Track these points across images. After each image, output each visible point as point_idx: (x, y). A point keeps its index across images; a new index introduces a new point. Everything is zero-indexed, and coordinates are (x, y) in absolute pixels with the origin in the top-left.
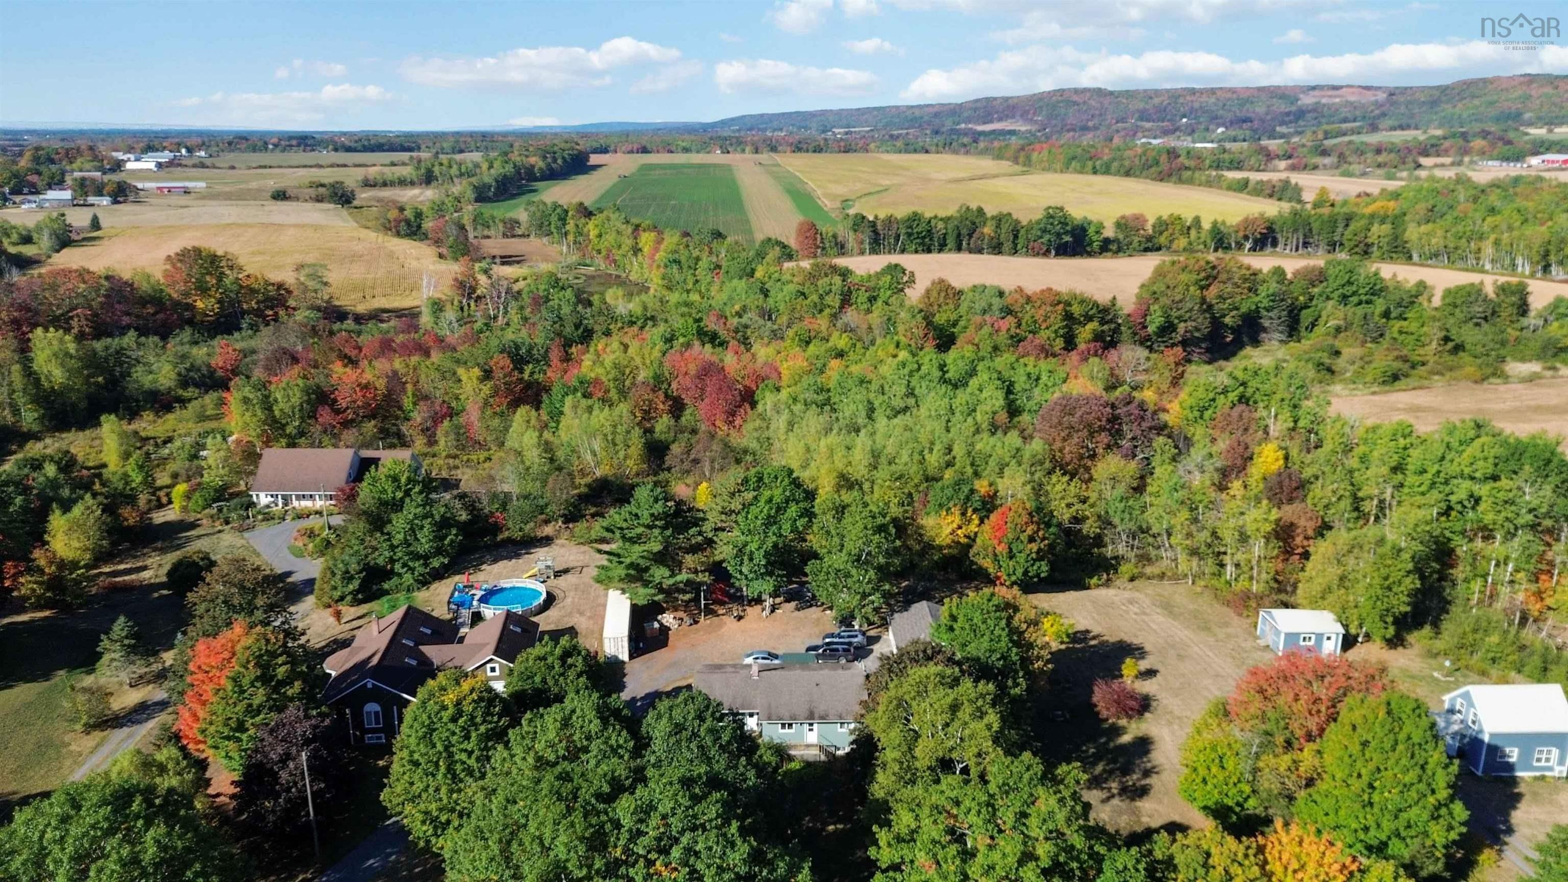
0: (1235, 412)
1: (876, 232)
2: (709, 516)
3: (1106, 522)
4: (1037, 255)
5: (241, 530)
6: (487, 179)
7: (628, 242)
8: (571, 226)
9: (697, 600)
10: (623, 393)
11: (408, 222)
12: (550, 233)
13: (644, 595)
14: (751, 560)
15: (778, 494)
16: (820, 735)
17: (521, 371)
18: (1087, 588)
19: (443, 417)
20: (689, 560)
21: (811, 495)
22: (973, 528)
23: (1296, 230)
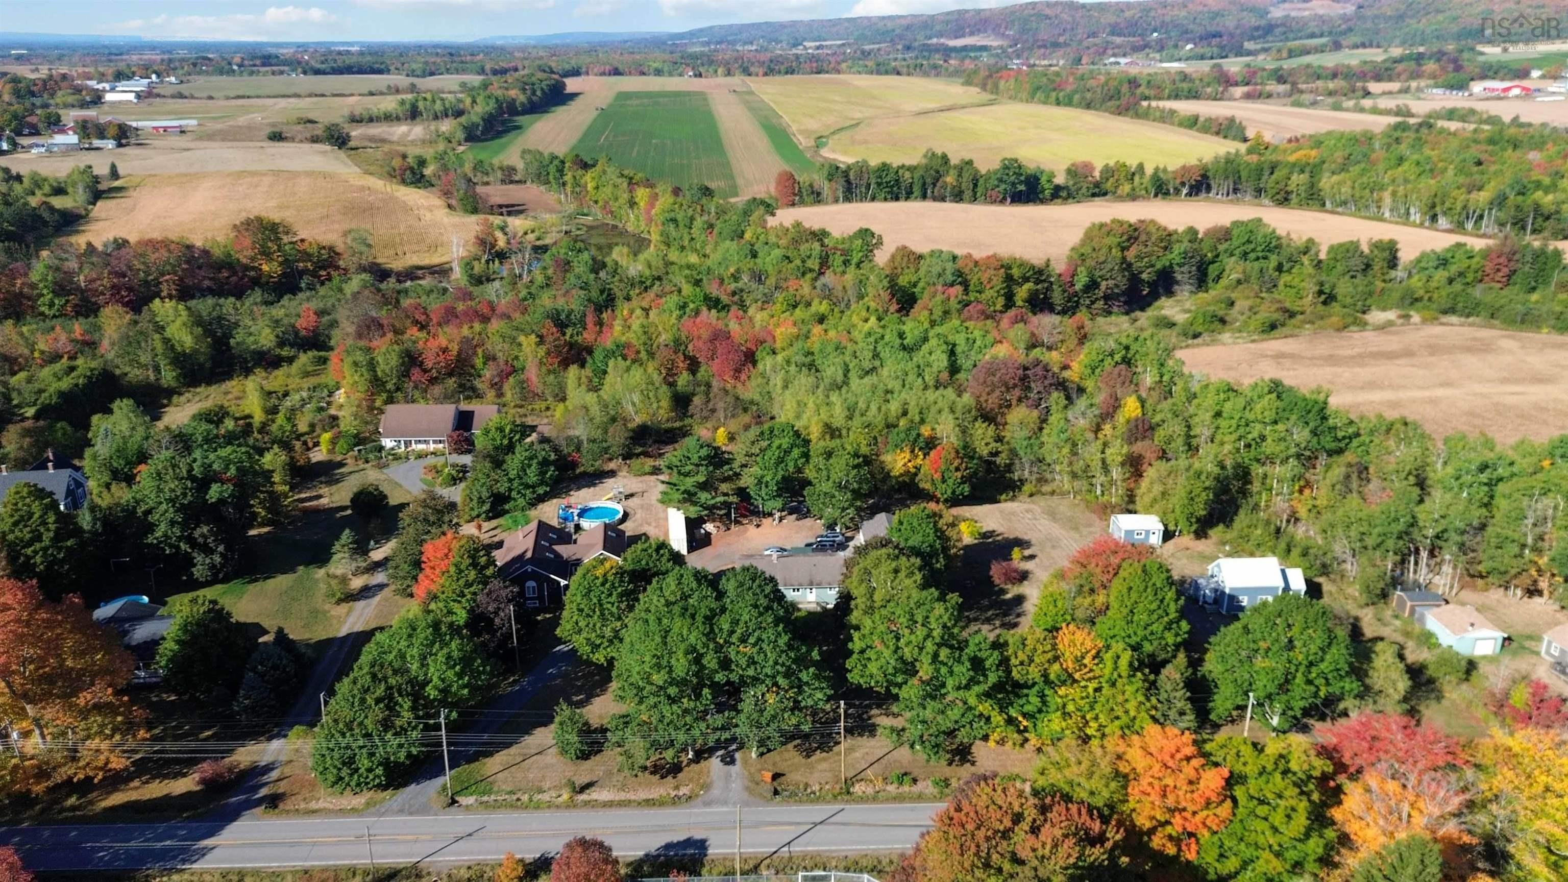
0: (1117, 370)
1: (848, 182)
3: (1014, 455)
4: (994, 202)
6: (476, 119)
8: (568, 178)
9: (728, 515)
10: (651, 355)
11: (412, 170)
12: (547, 182)
13: (694, 511)
14: (767, 487)
15: (785, 442)
16: (817, 596)
17: (564, 334)
18: (998, 502)
19: (509, 375)
20: (724, 487)
21: (807, 442)
22: (919, 461)
23: (1227, 178)
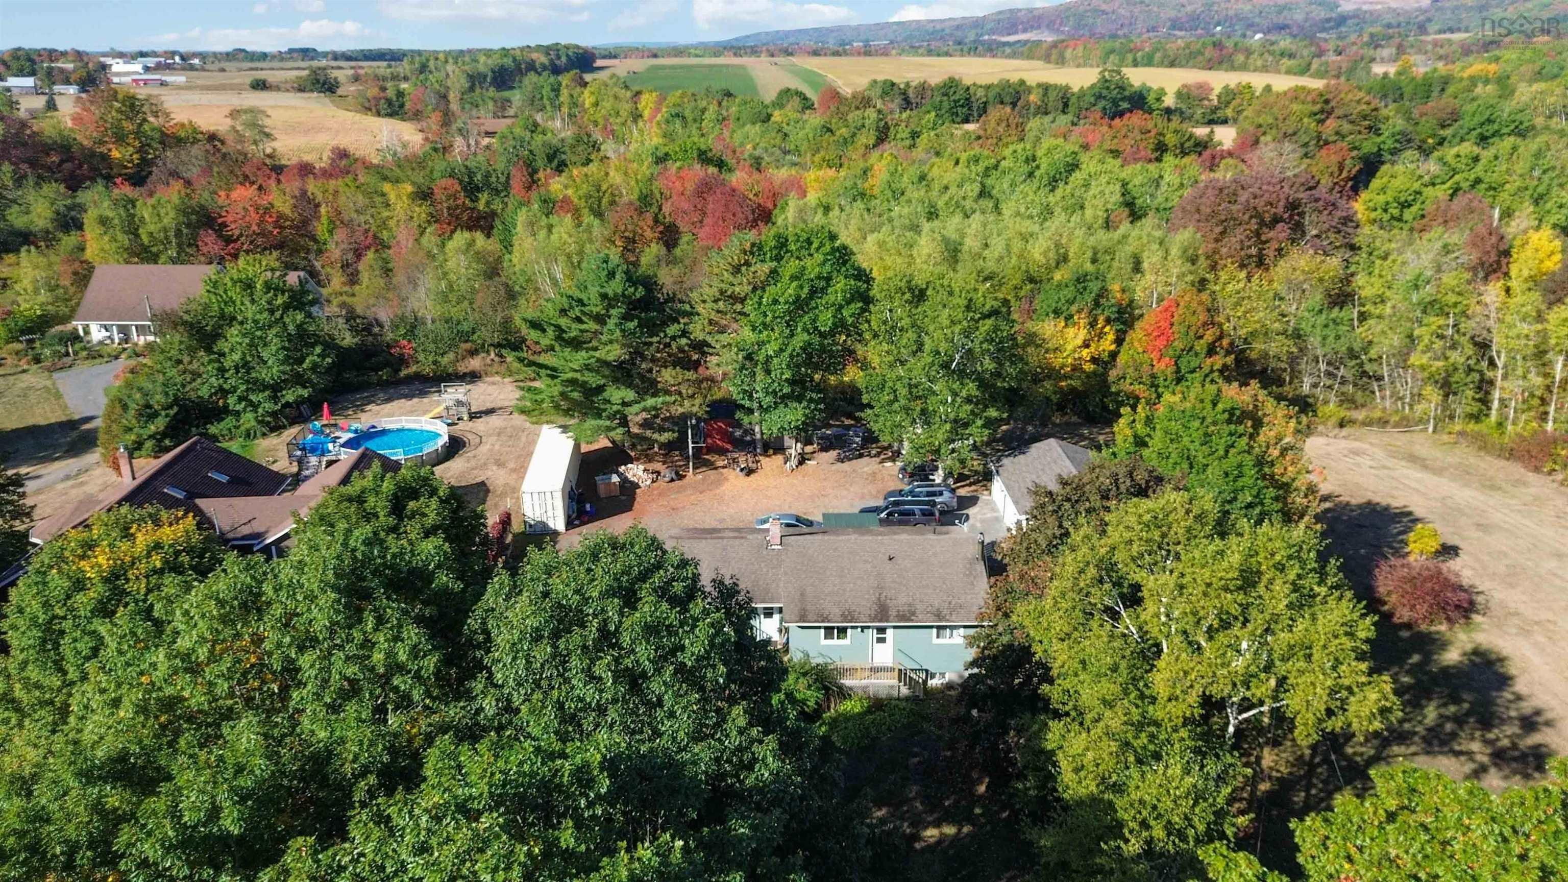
1: (907, 100)
2: (700, 308)
5: (51, 370)
7: (625, 108)
8: (564, 97)
9: (681, 443)
10: (598, 212)
11: (389, 102)
12: (542, 110)
13: (594, 428)
15: (814, 264)
17: (475, 200)
19: (368, 248)
20: (668, 378)
21: (864, 276)
22: (1107, 344)
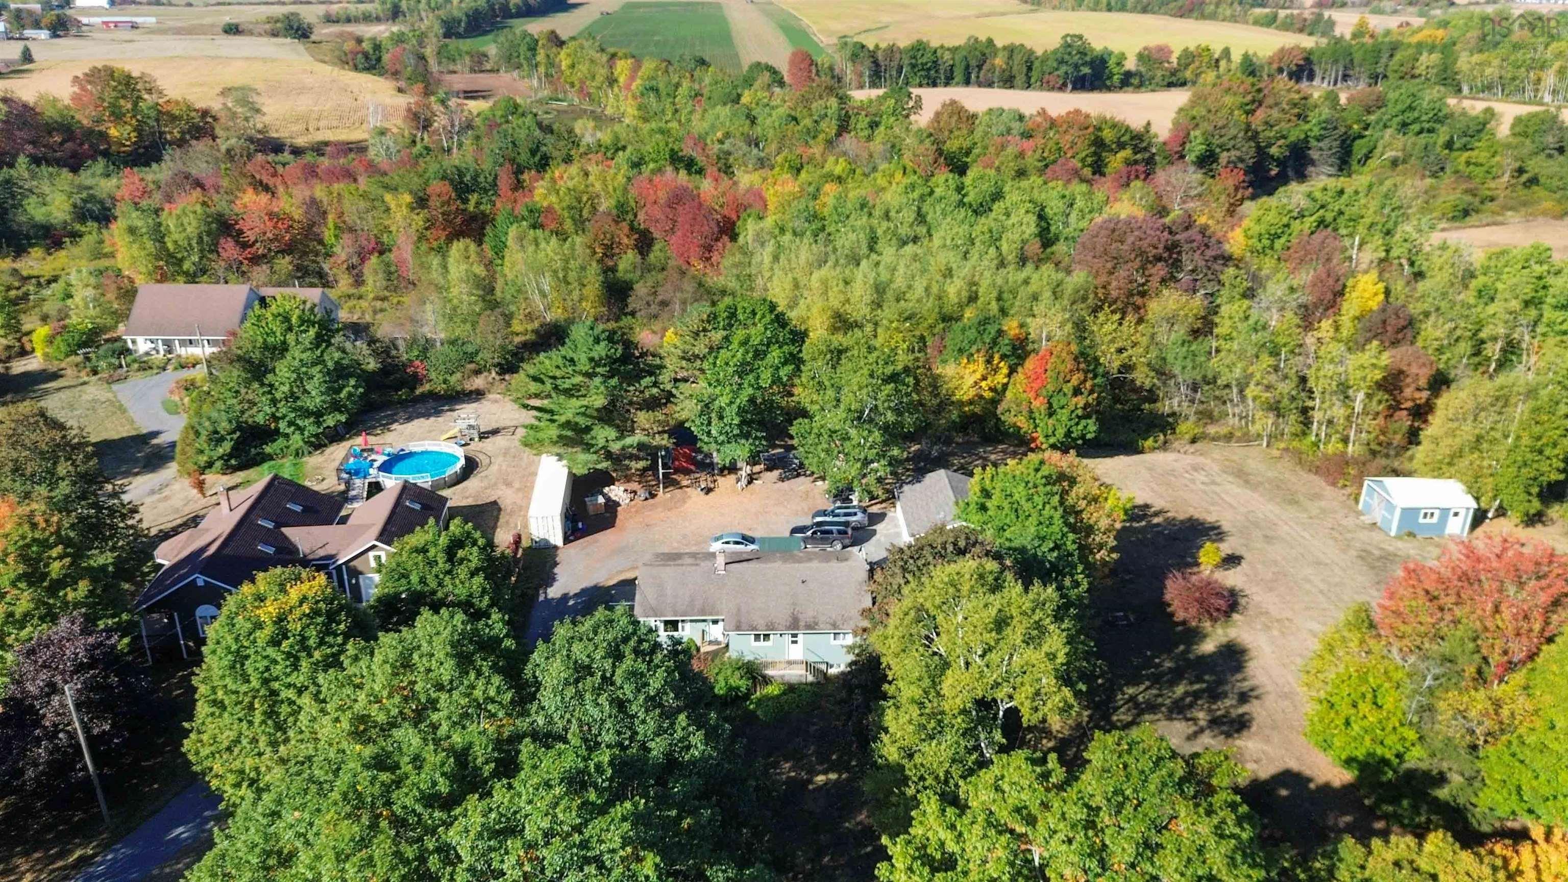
0: (1318, 237)
1: (876, 63)
2: (667, 362)
3: (1162, 372)
4: (1052, 89)
5: (110, 381)
6: (457, 13)
7: (602, 72)
8: (541, 57)
9: (653, 467)
10: (580, 224)
11: (366, 56)
12: (519, 67)
13: (585, 462)
14: (721, 418)
15: (757, 333)
16: (807, 649)
17: (466, 201)
18: (1140, 452)
19: (371, 253)
20: (642, 418)
21: (799, 337)
22: (1000, 378)
23: (1336, 61)
